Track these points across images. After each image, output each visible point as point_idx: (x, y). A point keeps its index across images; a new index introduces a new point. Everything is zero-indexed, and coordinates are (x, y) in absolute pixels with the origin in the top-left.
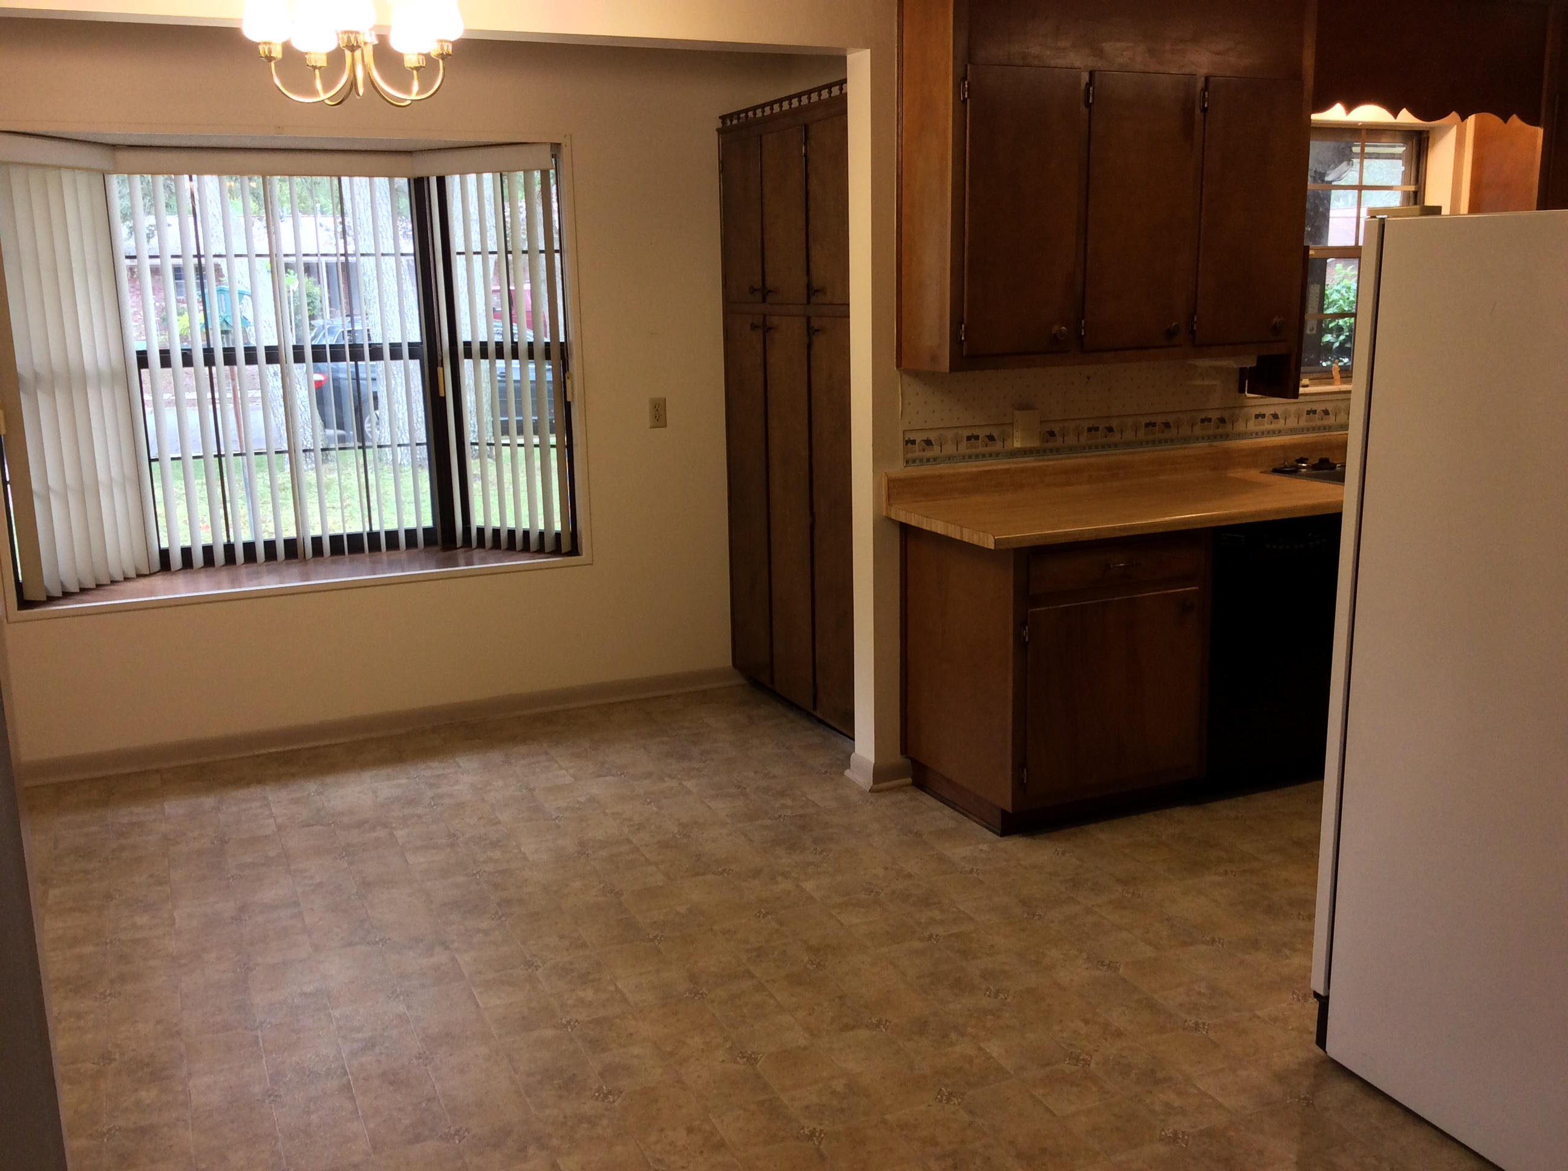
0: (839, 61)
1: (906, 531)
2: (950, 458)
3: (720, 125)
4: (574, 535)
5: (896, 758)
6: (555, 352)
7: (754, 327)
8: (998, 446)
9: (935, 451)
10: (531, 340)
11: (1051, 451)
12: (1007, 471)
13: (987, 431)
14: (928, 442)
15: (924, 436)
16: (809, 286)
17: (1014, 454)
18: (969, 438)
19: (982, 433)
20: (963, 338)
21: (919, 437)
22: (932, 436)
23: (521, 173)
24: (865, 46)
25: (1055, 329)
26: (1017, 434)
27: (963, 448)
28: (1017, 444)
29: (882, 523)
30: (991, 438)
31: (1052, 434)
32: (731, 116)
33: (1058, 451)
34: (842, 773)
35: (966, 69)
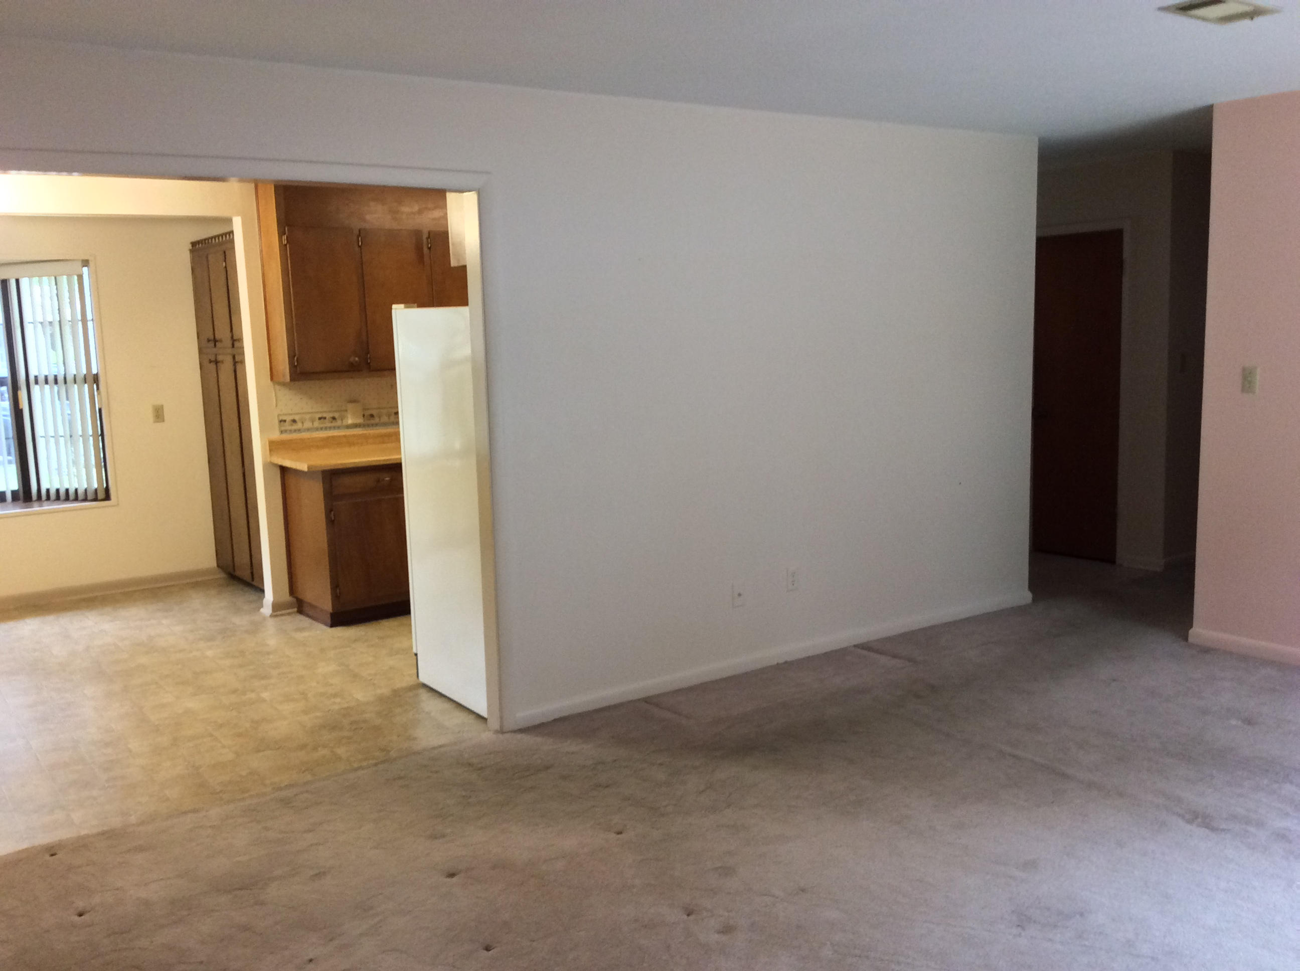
0: (229, 221)
1: (283, 470)
2: (308, 430)
3: (191, 248)
4: (107, 490)
5: (286, 597)
6: (90, 379)
7: (210, 362)
8: (339, 423)
9: (299, 426)
10: (75, 373)
11: (372, 425)
12: (345, 436)
13: (331, 415)
14: (294, 421)
15: (291, 418)
16: (232, 337)
17: (348, 427)
18: (320, 419)
19: (328, 416)
20: (296, 364)
21: (288, 418)
22: (297, 418)
23: (65, 277)
24: (238, 215)
25: (352, 359)
26: (349, 416)
27: (317, 424)
28: (350, 421)
29: (268, 466)
30: (334, 418)
31: (372, 416)
32: (198, 242)
33: (377, 425)
34: (259, 610)
35: (285, 229)
